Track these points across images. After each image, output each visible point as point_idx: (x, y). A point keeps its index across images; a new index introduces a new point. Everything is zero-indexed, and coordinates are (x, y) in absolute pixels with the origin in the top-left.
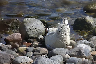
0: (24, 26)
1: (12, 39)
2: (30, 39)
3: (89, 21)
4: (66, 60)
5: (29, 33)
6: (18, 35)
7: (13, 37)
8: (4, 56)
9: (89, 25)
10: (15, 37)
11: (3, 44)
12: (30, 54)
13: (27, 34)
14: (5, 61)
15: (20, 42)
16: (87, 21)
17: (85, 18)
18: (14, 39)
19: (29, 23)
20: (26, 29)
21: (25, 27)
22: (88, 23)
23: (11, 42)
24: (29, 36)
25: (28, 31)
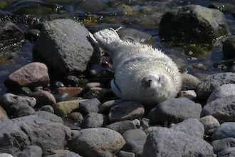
0: (53, 43)
1: (28, 81)
2: (73, 78)
3: (203, 19)
4: (211, 131)
5: (68, 61)
6: (41, 69)
7: (28, 73)
8: (49, 130)
9: (205, 27)
10: (35, 74)
11: (13, 95)
12: (97, 119)
13: (65, 64)
14: (54, 143)
15: (47, 86)
16: (200, 19)
17: (191, 12)
18: (32, 79)
19: (62, 33)
20: (60, 51)
21: (56, 44)
22: (202, 23)
23: (24, 89)
24: (68, 68)
25: (65, 57)
